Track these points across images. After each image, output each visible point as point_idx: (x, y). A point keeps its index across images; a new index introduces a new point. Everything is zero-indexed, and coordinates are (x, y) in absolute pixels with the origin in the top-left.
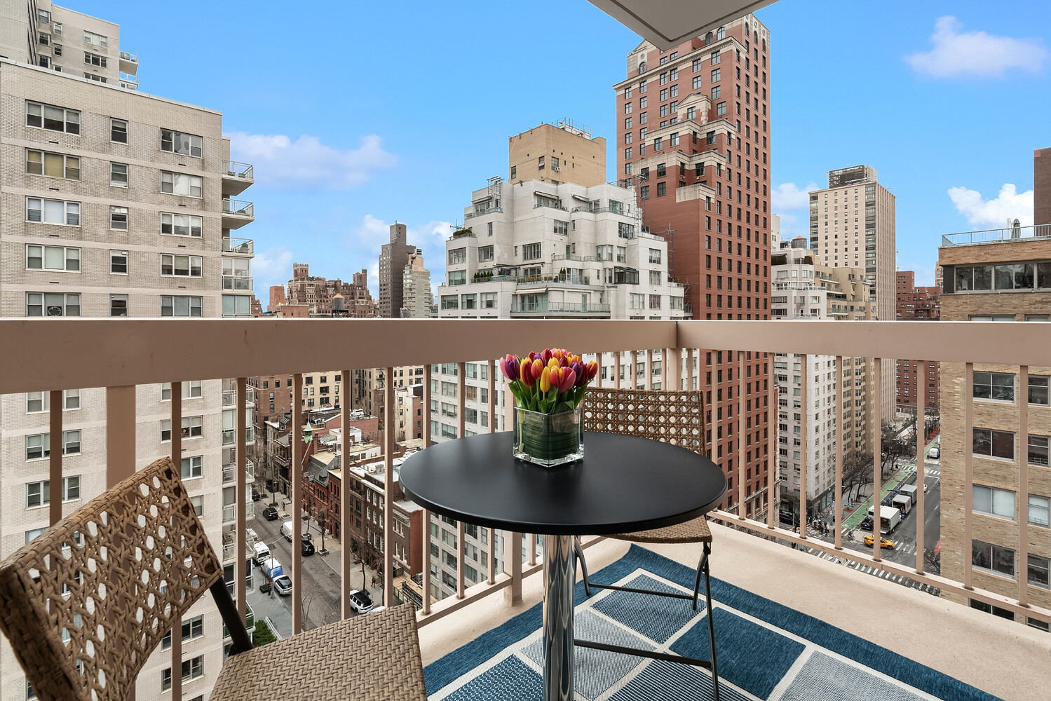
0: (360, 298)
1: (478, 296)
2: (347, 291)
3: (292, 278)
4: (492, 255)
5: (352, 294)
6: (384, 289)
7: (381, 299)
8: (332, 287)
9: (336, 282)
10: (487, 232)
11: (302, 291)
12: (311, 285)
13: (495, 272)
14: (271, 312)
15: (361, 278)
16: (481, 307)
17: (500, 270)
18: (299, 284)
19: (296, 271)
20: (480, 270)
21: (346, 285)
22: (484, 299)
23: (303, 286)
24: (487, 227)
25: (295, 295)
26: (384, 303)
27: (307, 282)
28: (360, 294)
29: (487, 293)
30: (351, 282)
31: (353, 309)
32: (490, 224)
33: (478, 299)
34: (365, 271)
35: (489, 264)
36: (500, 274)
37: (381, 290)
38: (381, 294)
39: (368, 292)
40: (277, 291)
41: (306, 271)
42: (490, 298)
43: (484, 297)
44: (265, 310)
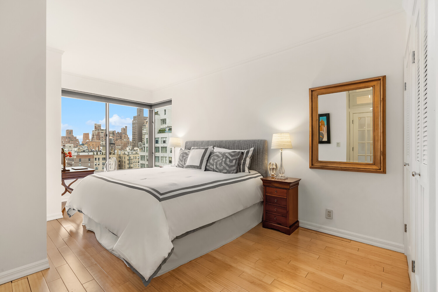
0: (124, 138)
1: (160, 138)
2: (118, 135)
3: (94, 129)
4: (166, 122)
5: (121, 136)
6: (134, 135)
7: (133, 138)
8: (112, 133)
9: (113, 131)
10: (164, 114)
11: (98, 135)
12: (102, 133)
13: (167, 129)
14: (83, 144)
15: (125, 130)
16: (161, 143)
17: (169, 128)
18: (97, 132)
19: (95, 127)
20: (161, 128)
21: (118, 133)
22: (162, 140)
23: (99, 133)
24: (164, 111)
25: (95, 137)
26: (134, 140)
27: (100, 131)
28: (124, 136)
29: (163, 138)
30: (120, 131)
31: (121, 143)
32: (165, 110)
33: (160, 140)
34: (126, 127)
35: (164, 126)
36: (168, 130)
37: (133, 135)
38: (133, 137)
39: (127, 136)
40: (86, 136)
41: (100, 126)
42: (164, 139)
43: (162, 139)
44: (81, 143)
